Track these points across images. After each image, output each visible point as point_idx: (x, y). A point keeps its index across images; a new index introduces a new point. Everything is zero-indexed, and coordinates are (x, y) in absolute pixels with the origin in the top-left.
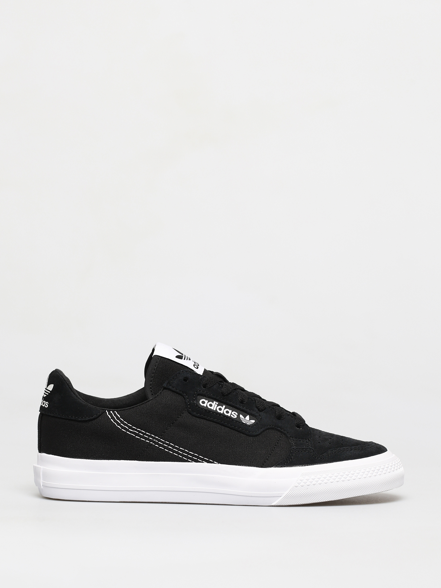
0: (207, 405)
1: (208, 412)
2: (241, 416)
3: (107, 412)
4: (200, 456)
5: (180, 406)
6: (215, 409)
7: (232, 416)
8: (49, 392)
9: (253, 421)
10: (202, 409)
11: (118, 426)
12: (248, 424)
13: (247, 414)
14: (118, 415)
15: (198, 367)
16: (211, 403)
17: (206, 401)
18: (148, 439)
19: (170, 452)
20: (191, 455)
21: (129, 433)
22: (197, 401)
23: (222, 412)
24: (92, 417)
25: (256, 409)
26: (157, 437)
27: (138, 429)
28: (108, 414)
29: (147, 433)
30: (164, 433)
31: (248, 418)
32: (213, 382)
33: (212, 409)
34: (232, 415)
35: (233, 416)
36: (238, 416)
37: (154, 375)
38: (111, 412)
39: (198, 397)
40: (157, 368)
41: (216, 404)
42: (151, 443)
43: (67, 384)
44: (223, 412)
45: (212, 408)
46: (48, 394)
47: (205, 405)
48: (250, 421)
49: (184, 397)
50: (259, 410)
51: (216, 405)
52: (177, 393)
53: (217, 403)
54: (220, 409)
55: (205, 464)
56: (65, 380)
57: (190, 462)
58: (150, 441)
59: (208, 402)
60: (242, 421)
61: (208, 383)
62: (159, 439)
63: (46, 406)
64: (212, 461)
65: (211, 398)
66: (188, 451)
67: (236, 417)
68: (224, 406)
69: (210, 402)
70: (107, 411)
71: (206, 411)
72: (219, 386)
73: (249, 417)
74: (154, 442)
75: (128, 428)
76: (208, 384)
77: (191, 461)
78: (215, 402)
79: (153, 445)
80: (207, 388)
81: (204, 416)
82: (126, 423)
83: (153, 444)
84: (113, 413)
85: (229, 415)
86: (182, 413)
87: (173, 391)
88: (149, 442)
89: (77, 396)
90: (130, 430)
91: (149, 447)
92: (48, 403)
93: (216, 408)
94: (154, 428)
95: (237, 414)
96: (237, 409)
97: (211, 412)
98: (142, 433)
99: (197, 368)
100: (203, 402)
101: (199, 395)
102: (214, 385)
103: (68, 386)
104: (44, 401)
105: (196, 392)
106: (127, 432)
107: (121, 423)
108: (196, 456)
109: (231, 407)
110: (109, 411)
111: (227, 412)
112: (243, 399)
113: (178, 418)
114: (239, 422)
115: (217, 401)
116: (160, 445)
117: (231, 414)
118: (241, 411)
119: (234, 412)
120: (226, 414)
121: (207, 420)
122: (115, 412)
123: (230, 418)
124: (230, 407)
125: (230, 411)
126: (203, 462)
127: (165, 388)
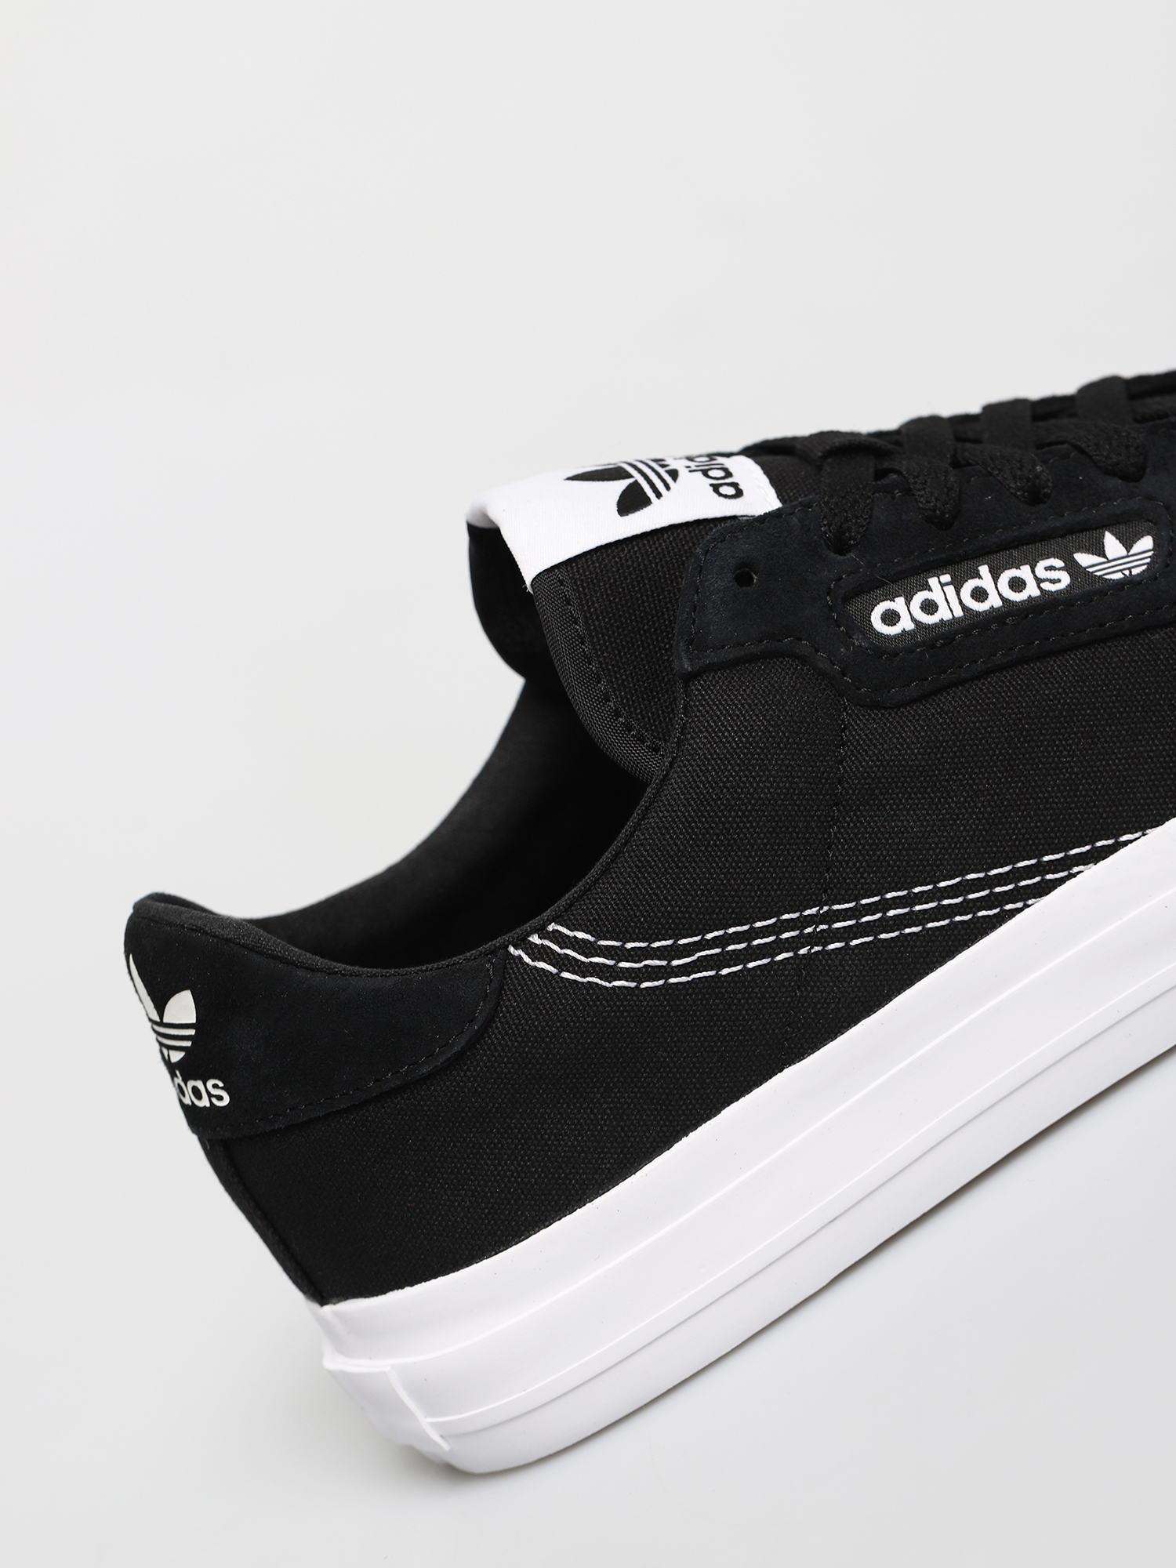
0: (913, 619)
1: (942, 645)
2: (1084, 559)
3: (520, 952)
4: (1046, 858)
5: (813, 703)
6: (959, 612)
7: (1046, 586)
8: (192, 1032)
9: (1146, 543)
10: (910, 651)
11: (617, 983)
12: (1135, 572)
13: (1096, 529)
14: (580, 935)
15: (735, 485)
16: (920, 597)
17: (899, 604)
18: (780, 946)
19: (907, 931)
20: (1001, 880)
21: (684, 979)
22: (863, 633)
23: (994, 601)
24: (471, 1021)
25: (1113, 483)
26: (814, 911)
27: (709, 936)
28: (527, 959)
29: (758, 924)
30: (827, 871)
31: (1112, 545)
32: (856, 502)
33: (947, 616)
34: (1044, 580)
35: (1053, 581)
36: (1072, 567)
37: (600, 663)
38: (535, 939)
39: (851, 609)
40: (586, 622)
41: (942, 585)
42: (803, 951)
43: (251, 950)
44: (1000, 595)
45: (943, 614)
46: (188, 1044)
47: (905, 624)
48: (1132, 552)
49: (795, 657)
50: (1126, 477)
51: (950, 590)
52: (752, 659)
53: (946, 578)
54: (980, 594)
55: (1090, 873)
56: (228, 940)
57: (1019, 910)
58: (793, 945)
59: (908, 603)
60: (1101, 576)
61: (846, 521)
62: (826, 908)
63: (220, 1098)
64: (1110, 842)
65: (908, 580)
66: (981, 875)
67: (1065, 579)
68: (984, 570)
69: (915, 598)
70: (512, 949)
71: (933, 647)
72: (893, 498)
73: (1113, 538)
74: (812, 940)
75: (664, 963)
76: (845, 526)
77: (1020, 905)
78: (933, 582)
79: (815, 953)
80: (856, 545)
81: (943, 676)
82: (640, 948)
83: (817, 949)
84: (547, 943)
85: (1032, 590)
86: (843, 730)
87: (732, 664)
88: (790, 954)
89: (331, 973)
90: (675, 963)
91: (808, 974)
92: (221, 1084)
93: (961, 602)
94: (775, 879)
95: (1059, 563)
96: (1040, 541)
97: (956, 633)
98: (737, 938)
99: (739, 493)
100: (891, 618)
101: (847, 599)
102: (871, 509)
103: (260, 953)
104: (191, 1084)
105: (828, 594)
106: (673, 980)
107: (618, 962)
108: (1028, 872)
109: (1015, 553)
110: (522, 943)
111: (1017, 584)
112: (1028, 480)
113: (841, 762)
114: (1102, 593)
115: (936, 569)
116: (846, 934)
117: (1039, 581)
118: (1063, 536)
119: (1041, 565)
120: (1017, 597)
121: (963, 682)
122: (550, 928)
123: (1047, 603)
124: (1010, 556)
125: (1024, 572)
126: (1074, 875)
127: (689, 678)
